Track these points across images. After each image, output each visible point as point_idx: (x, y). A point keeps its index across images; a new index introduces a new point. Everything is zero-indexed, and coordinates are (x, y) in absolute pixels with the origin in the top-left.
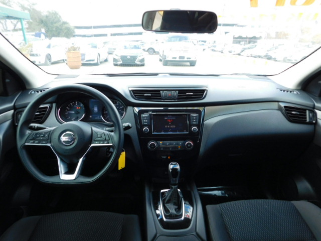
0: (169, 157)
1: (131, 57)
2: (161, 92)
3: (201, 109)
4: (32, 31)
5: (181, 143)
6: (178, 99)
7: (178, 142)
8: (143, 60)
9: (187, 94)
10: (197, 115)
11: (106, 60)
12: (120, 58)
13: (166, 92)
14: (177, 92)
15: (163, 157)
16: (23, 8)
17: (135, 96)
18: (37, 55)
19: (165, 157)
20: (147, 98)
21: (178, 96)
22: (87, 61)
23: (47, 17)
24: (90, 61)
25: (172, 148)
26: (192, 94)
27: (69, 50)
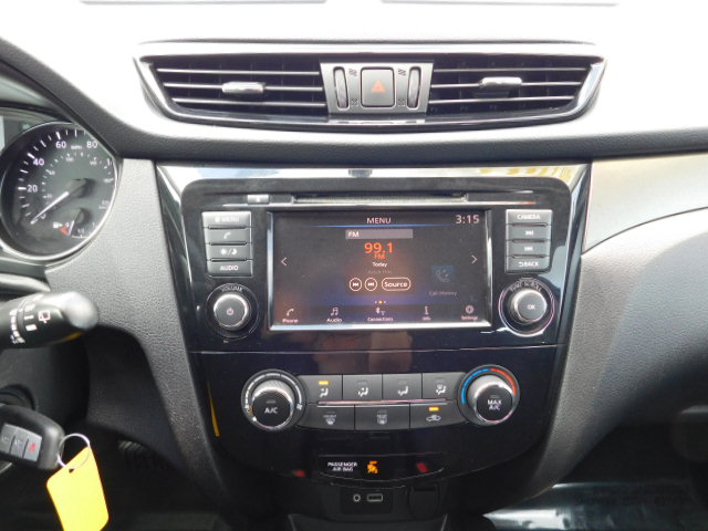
0: (372, 468)
2: (327, 69)
6: (432, 111)
7: (429, 377)
9: (486, 81)
13: (357, 66)
14: (428, 68)
15: (337, 466)
17: (171, 93)
19: (348, 467)
20: (245, 108)
21: (434, 94)
25: (393, 414)
26: (517, 81)
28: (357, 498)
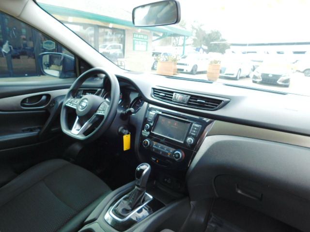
0: (157, 161)
1: (274, 76)
2: (174, 94)
3: (208, 120)
4: (195, 46)
5: (172, 150)
6: (188, 104)
7: (170, 148)
8: (287, 81)
9: (198, 100)
10: (201, 126)
11: (248, 77)
12: (260, 75)
13: (178, 94)
14: (189, 97)
16: (193, 28)
18: (186, 65)
19: (154, 159)
21: (189, 101)
22: (226, 74)
23: (209, 35)
24: (230, 74)
25: (163, 152)
26: (204, 102)
27: (211, 62)
28: (166, 180)
